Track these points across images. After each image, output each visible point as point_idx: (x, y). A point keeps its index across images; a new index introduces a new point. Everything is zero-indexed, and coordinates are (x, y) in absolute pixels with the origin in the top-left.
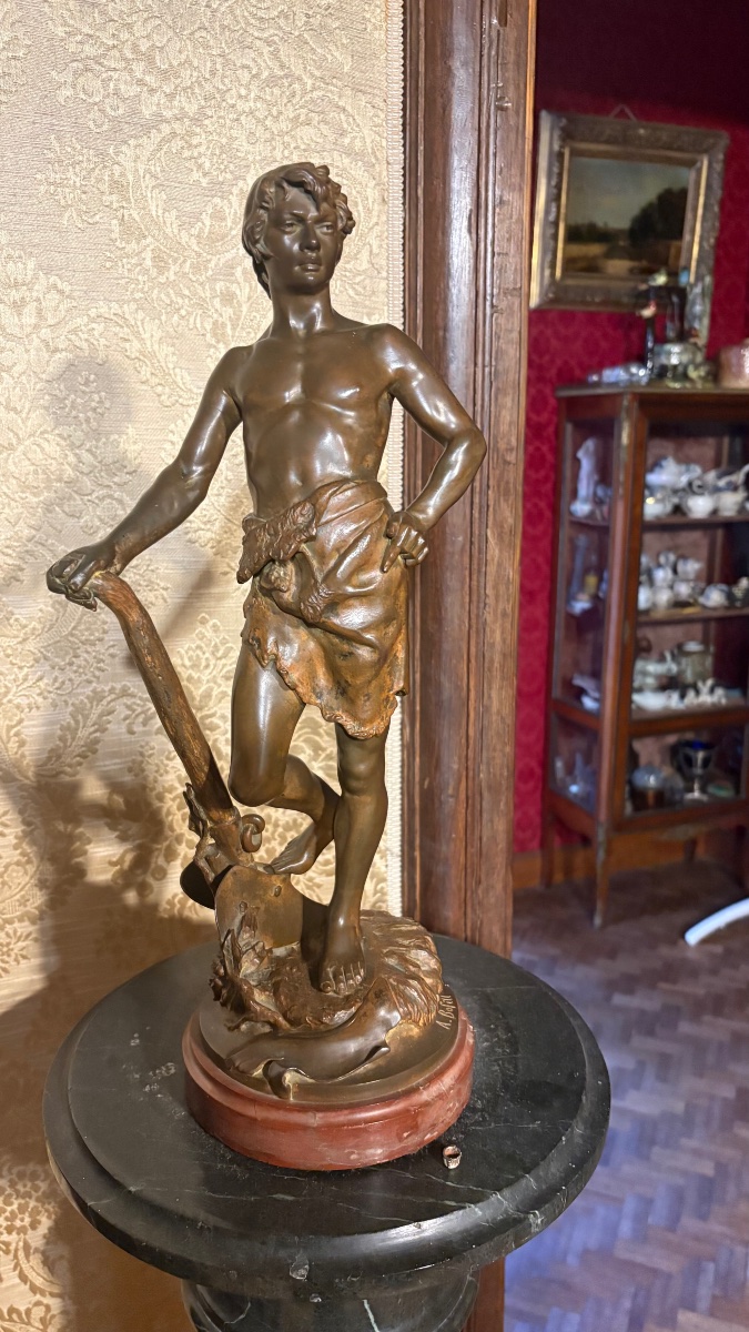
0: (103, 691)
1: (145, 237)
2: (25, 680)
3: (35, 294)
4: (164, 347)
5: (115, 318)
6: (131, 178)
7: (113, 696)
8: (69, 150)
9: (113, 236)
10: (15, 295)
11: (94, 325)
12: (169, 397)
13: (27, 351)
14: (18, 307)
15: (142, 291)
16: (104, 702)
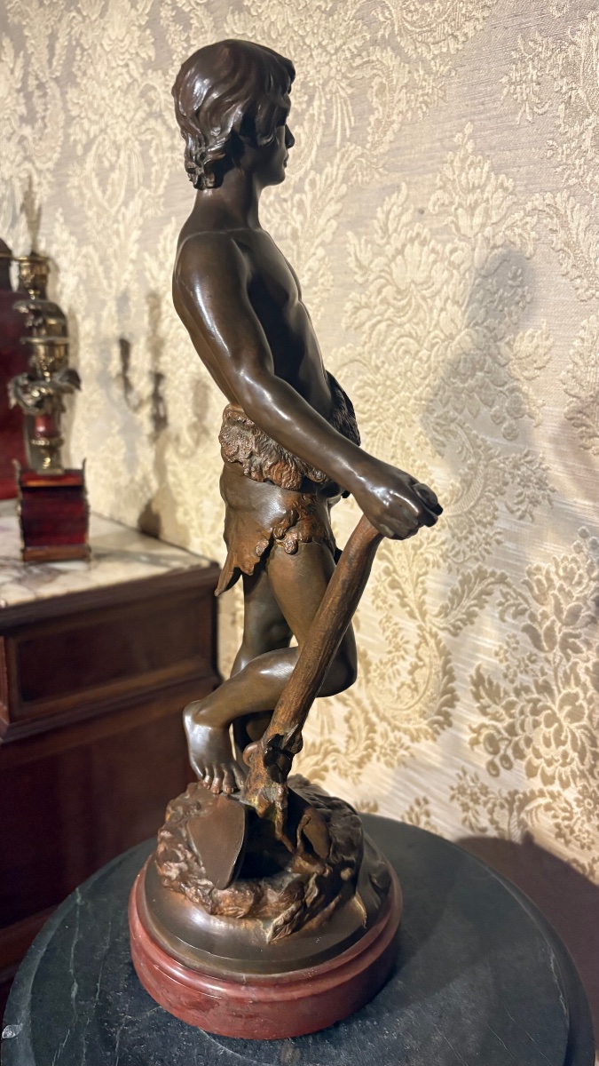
0: (486, 572)
1: (588, 117)
2: (433, 540)
3: (485, 196)
4: (589, 235)
5: (547, 209)
6: (583, 54)
7: (492, 579)
8: (531, 44)
9: (558, 122)
10: (471, 198)
11: (528, 219)
12: (587, 290)
13: (473, 249)
14: (471, 210)
15: (577, 176)
16: (486, 582)
